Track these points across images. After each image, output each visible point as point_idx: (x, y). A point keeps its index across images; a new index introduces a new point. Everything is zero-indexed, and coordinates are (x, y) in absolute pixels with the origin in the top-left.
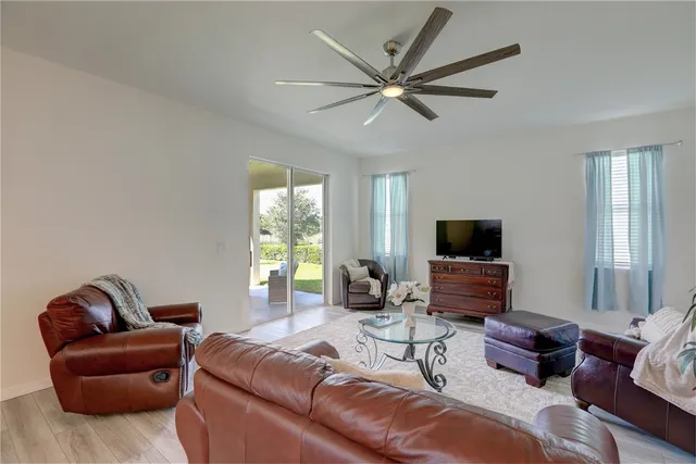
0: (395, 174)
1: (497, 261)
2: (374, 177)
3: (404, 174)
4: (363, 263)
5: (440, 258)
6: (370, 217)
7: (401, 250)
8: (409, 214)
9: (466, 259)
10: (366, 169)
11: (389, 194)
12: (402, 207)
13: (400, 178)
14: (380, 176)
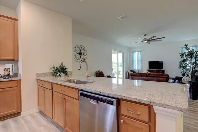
0: (138, 52)
1: (162, 69)
2: (133, 52)
3: (140, 51)
4: (131, 71)
5: (150, 69)
6: (132, 61)
7: (140, 68)
8: (142, 61)
9: (155, 69)
10: (131, 51)
11: (137, 56)
12: (140, 59)
13: (140, 53)
14: (135, 52)
